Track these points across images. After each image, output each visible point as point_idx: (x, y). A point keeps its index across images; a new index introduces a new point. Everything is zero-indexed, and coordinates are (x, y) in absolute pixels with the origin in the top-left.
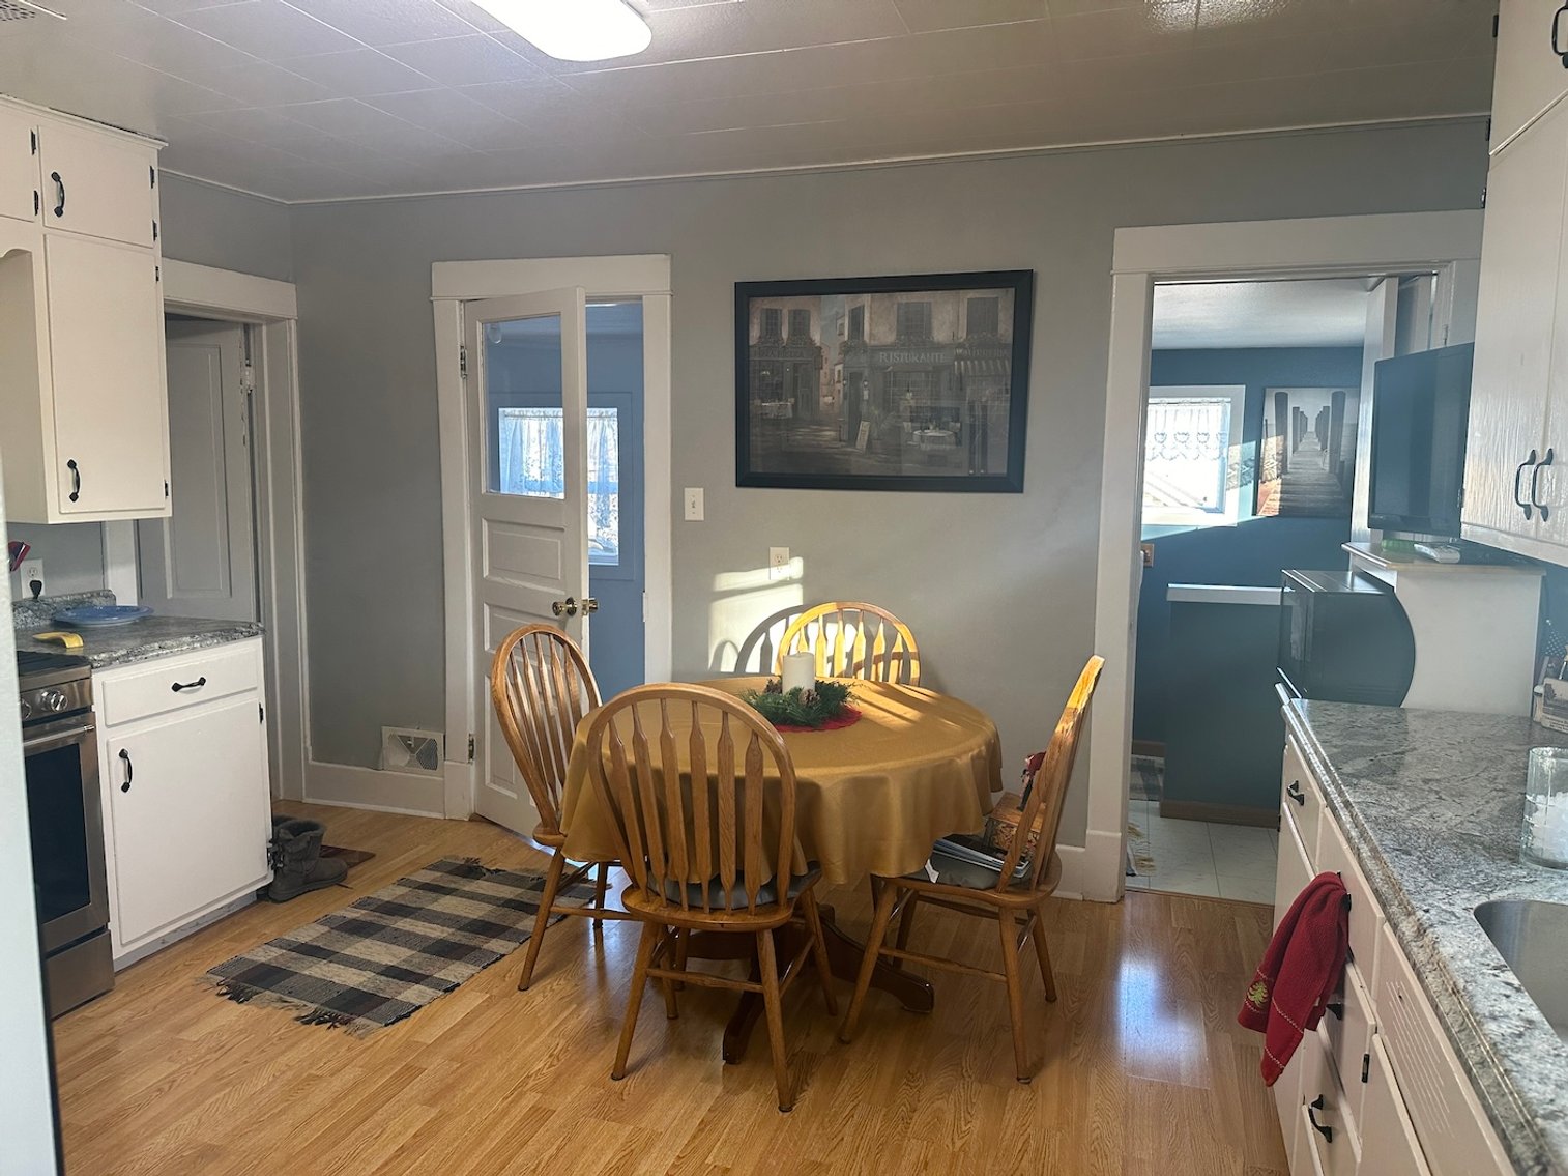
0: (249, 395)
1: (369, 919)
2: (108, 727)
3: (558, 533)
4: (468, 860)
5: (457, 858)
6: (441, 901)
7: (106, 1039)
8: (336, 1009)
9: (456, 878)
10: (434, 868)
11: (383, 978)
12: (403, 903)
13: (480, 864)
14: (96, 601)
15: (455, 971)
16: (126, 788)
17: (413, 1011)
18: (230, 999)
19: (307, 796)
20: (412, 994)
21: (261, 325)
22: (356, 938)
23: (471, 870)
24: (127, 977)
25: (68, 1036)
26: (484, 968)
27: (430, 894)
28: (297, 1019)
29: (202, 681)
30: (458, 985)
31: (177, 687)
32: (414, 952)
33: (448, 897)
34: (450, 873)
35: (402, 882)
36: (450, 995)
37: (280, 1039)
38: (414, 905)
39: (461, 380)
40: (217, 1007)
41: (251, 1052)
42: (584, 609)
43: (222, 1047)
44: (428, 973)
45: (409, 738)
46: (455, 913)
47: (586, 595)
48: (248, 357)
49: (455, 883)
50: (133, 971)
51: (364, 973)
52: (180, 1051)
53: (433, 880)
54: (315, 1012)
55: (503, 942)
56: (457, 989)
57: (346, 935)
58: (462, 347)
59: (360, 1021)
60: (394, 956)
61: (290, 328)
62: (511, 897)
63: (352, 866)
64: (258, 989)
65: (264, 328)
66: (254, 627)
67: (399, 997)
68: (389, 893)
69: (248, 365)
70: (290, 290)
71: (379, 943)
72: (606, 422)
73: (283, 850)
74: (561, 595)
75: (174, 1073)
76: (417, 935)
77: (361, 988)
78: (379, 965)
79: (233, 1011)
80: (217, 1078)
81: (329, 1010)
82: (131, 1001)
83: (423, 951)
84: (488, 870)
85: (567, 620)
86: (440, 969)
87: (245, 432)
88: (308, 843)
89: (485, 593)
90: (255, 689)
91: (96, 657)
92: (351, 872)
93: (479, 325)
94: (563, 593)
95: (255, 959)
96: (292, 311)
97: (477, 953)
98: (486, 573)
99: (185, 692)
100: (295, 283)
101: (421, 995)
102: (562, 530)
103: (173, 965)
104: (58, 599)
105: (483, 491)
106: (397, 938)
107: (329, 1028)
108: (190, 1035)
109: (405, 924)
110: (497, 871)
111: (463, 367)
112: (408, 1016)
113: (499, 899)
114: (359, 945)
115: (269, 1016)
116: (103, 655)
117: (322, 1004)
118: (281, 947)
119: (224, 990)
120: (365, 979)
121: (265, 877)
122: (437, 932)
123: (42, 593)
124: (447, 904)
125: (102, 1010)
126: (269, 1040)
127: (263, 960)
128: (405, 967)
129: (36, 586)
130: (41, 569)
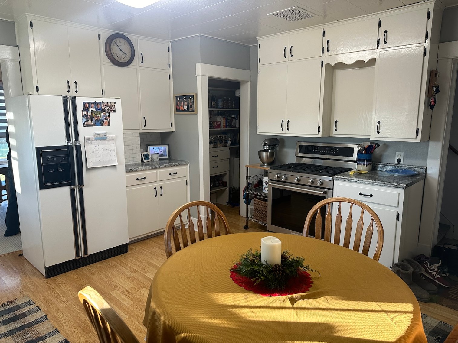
29: (371, 196)
31: (360, 194)
90: (396, 207)
99: (364, 197)
129: (399, 160)
130: (402, 155)
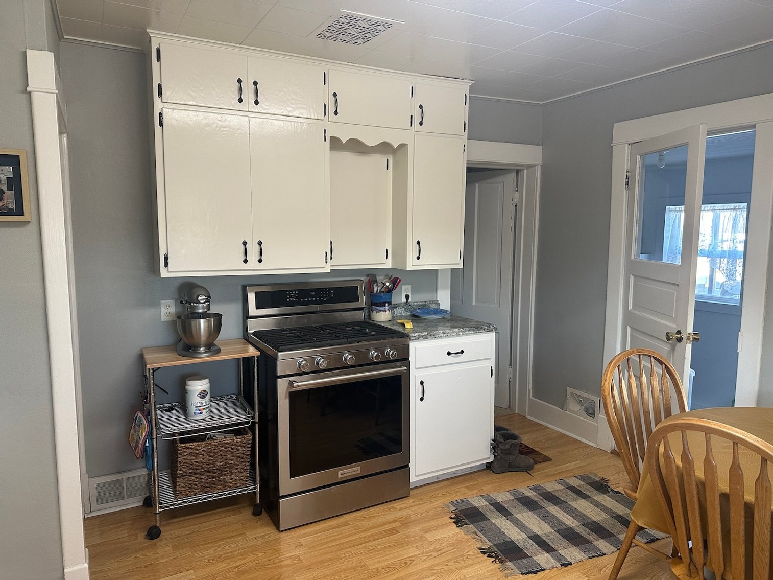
0: (516, 206)
1: (536, 499)
2: (416, 369)
3: (676, 287)
4: (603, 479)
5: (596, 476)
6: (578, 502)
7: (397, 523)
8: (500, 550)
9: (591, 489)
10: (581, 478)
11: (530, 541)
12: (557, 495)
13: (609, 484)
14: (431, 305)
15: (572, 553)
16: (422, 399)
17: (540, 571)
18: (454, 522)
19: (528, 415)
20: (543, 558)
21: (524, 170)
22: (524, 508)
23: (602, 487)
24: (418, 492)
25: (384, 515)
26: (590, 558)
27: (573, 494)
28: (480, 549)
29: (462, 352)
30: (571, 564)
31: (449, 354)
32: (553, 531)
33: (583, 500)
34: (590, 484)
35: (561, 481)
36: (565, 569)
37: (467, 558)
38: (562, 499)
39: (625, 191)
40: (447, 525)
41: (451, 560)
42: (688, 339)
43: (441, 550)
44: (556, 548)
45: (580, 396)
46: (584, 512)
47: (690, 329)
48: (517, 187)
49: (590, 491)
50: (421, 489)
51: (522, 534)
52: (422, 544)
53: (579, 486)
54: (489, 548)
55: (607, 544)
56: (569, 566)
57: (521, 505)
58: (627, 171)
59: (509, 564)
60: (541, 528)
61: (538, 170)
62: (621, 513)
63: (537, 463)
64: (468, 523)
65: (525, 171)
66: (491, 327)
67: (535, 558)
68: (552, 486)
69: (517, 191)
70: (539, 149)
71: (536, 517)
72: (738, 213)
73: (498, 447)
74: (673, 327)
75: (414, 556)
76: (557, 519)
77: (517, 543)
78: (531, 531)
79: (454, 530)
80: (431, 568)
81: (497, 550)
82: (414, 506)
83: (558, 532)
84: (612, 490)
85: (676, 344)
86: (565, 548)
87: (512, 225)
88: (511, 446)
89: (629, 319)
90: (490, 359)
91: (413, 335)
92: (536, 466)
93: (638, 157)
94: (675, 326)
95: (473, 503)
96: (539, 161)
97: (588, 546)
98: (630, 307)
99: (453, 356)
100: (542, 145)
101: (547, 562)
102: (678, 285)
103: (437, 492)
104: (415, 304)
105: (632, 257)
106: (547, 517)
107: (493, 562)
108: (430, 537)
109: (553, 509)
110: (618, 492)
111: (627, 183)
112: (535, 573)
113: (613, 512)
114: (525, 514)
115: (468, 541)
116: (416, 334)
117: (494, 545)
118: (487, 501)
119: (453, 516)
120: (520, 537)
121: (489, 458)
122: (570, 522)
123: (410, 300)
124: (581, 505)
125: (401, 506)
126: (462, 556)
127: (476, 505)
128: (544, 539)
129: (407, 297)
130: (410, 289)
